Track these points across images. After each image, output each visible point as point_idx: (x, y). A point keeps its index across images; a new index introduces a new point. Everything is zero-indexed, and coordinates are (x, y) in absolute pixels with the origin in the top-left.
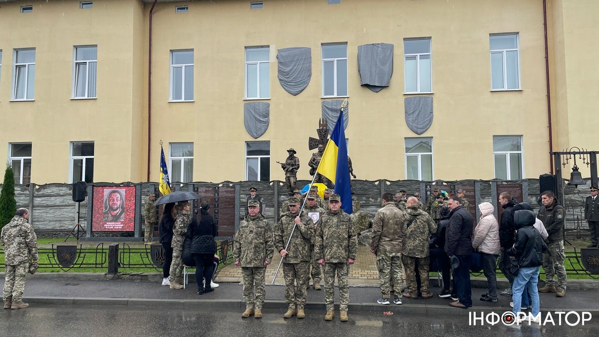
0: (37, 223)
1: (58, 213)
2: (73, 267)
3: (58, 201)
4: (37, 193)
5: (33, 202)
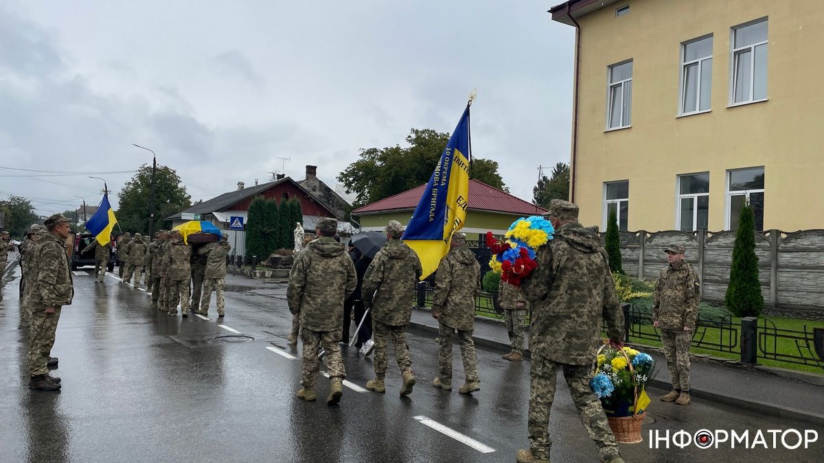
0: (785, 294)
4: (783, 245)
5: (777, 260)
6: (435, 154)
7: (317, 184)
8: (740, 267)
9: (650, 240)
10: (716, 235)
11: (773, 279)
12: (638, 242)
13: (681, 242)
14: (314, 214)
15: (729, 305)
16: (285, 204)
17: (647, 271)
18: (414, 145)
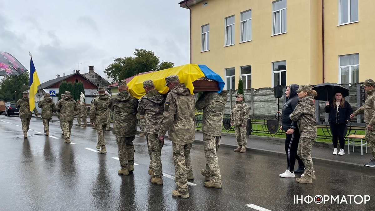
0: (256, 111)
1: (266, 105)
2: (277, 134)
3: (266, 98)
4: (255, 94)
5: (253, 99)
6: (145, 60)
7: (94, 74)
10: (235, 91)
11: (252, 106)
14: (90, 88)
16: (76, 84)
18: (137, 56)
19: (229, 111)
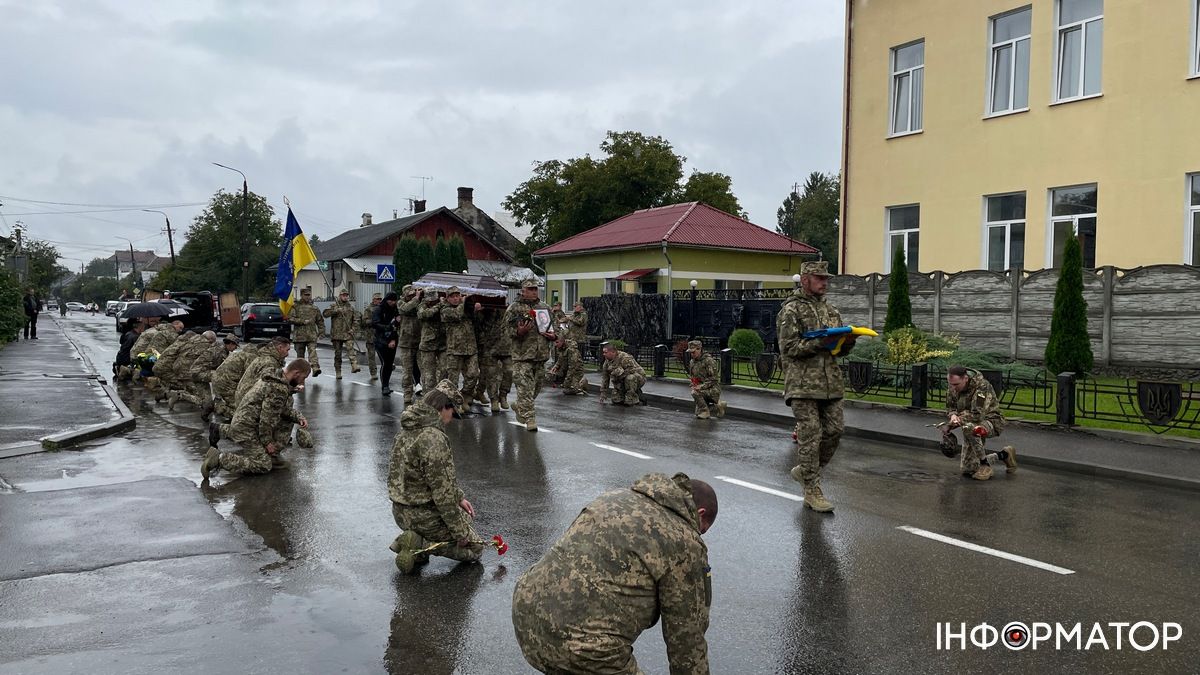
0: (1121, 348)
1: (1168, 329)
3: (1167, 302)
4: (1120, 286)
5: (1111, 305)
6: (642, 168)
7: (474, 214)
8: (1064, 315)
9: (948, 283)
10: (1034, 275)
11: (1106, 329)
12: (933, 286)
13: (989, 285)
14: (482, 258)
15: (1049, 364)
16: (443, 245)
17: (944, 323)
18: (612, 155)
19: (1005, 346)
